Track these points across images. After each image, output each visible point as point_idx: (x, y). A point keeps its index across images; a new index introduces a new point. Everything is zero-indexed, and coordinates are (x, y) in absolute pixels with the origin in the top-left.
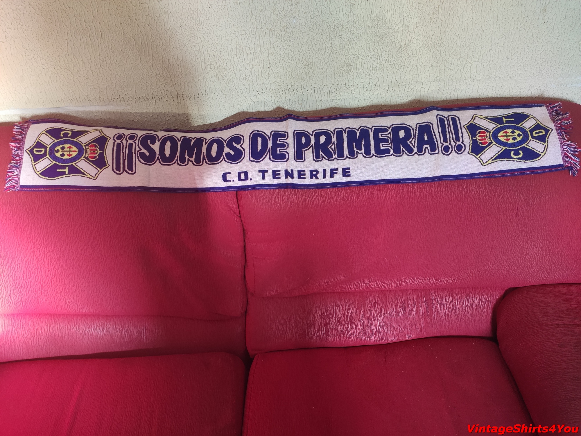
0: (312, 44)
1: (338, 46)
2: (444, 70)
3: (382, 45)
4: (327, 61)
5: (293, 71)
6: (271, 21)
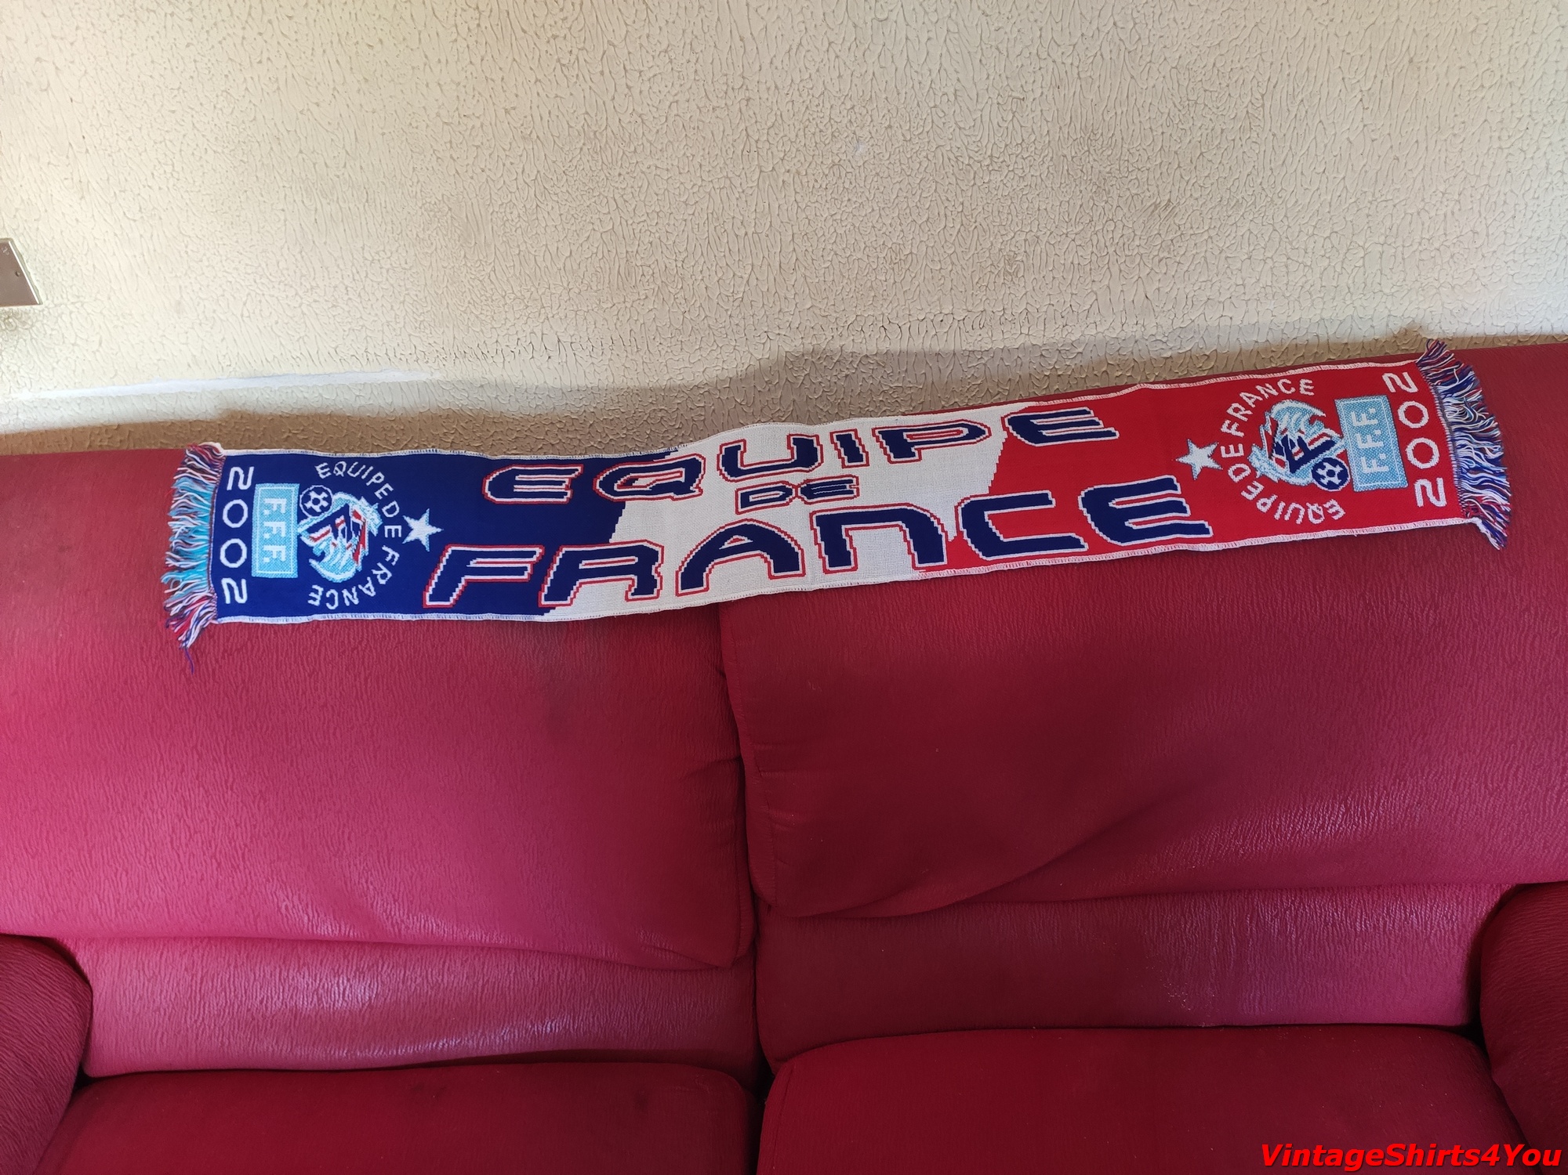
0: (908, 206)
1: (980, 209)
2: (1287, 267)
4: (953, 250)
5: (859, 277)
6: (798, 150)
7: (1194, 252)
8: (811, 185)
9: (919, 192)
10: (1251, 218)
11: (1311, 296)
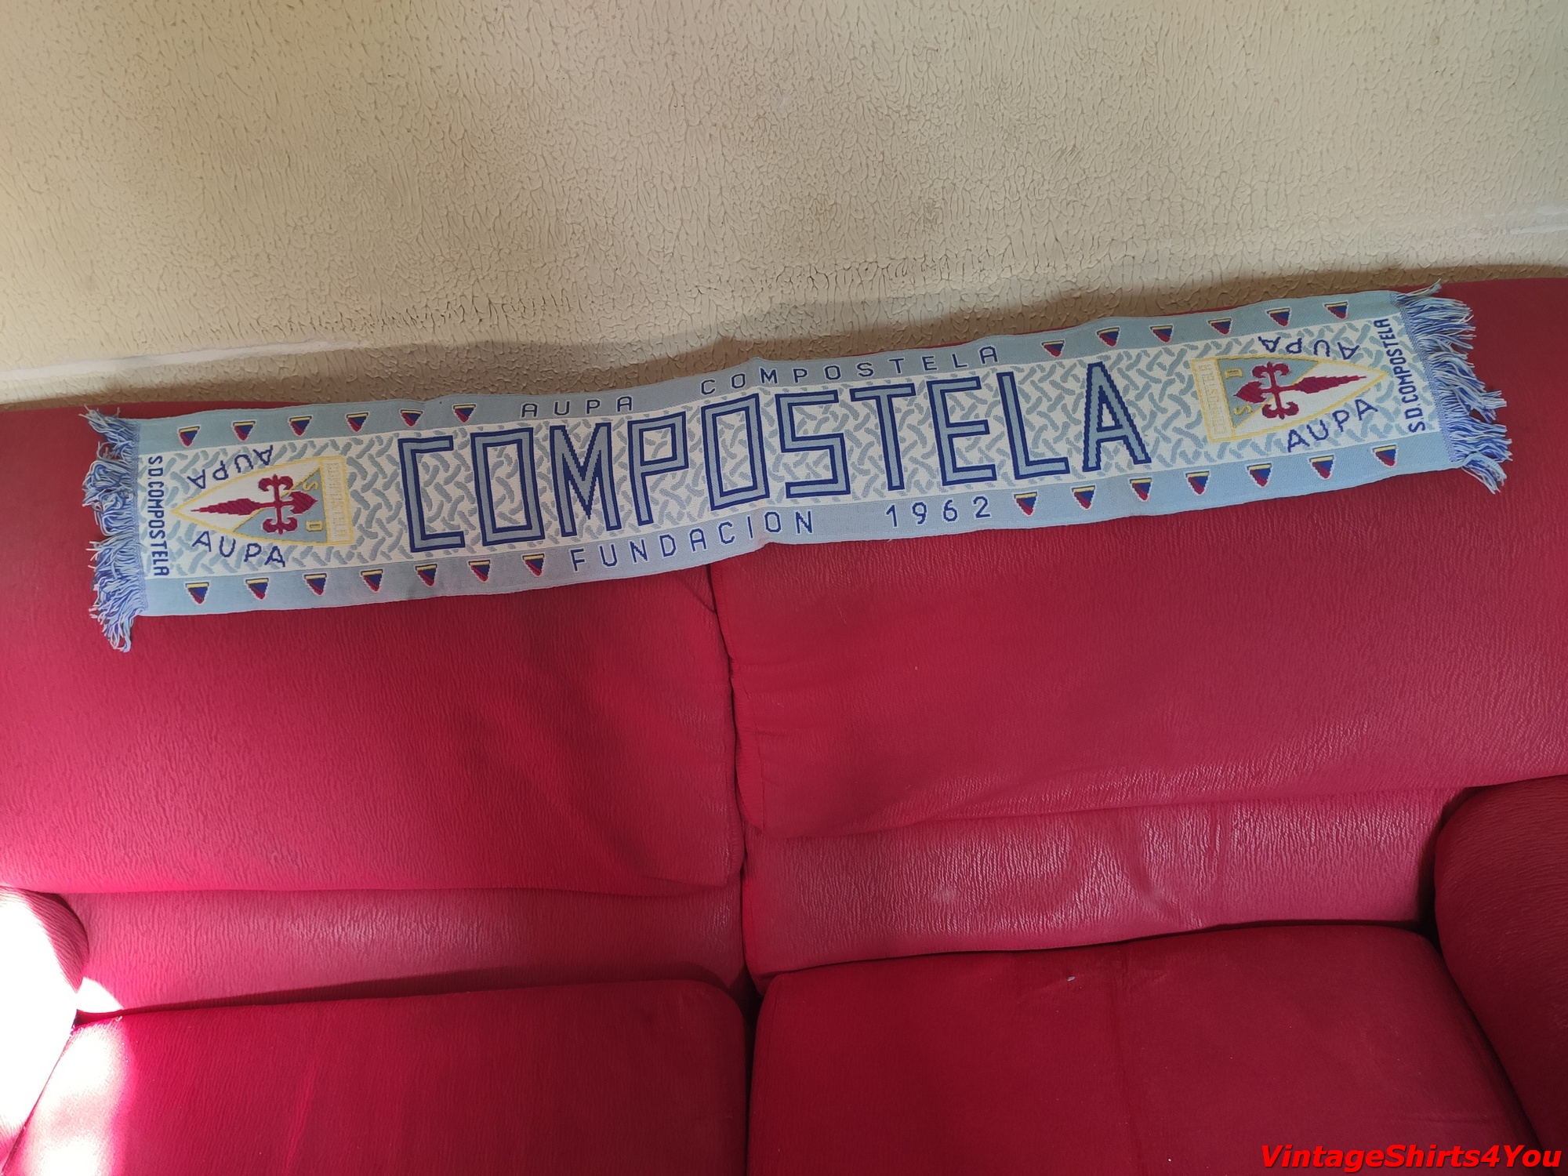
0: (831, 157)
1: (900, 158)
2: (1182, 207)
3: (1014, 150)
4: (875, 199)
5: (786, 228)
6: (724, 103)
7: (1098, 194)
8: (737, 139)
9: (842, 143)
10: (1148, 161)
11: (1205, 234)
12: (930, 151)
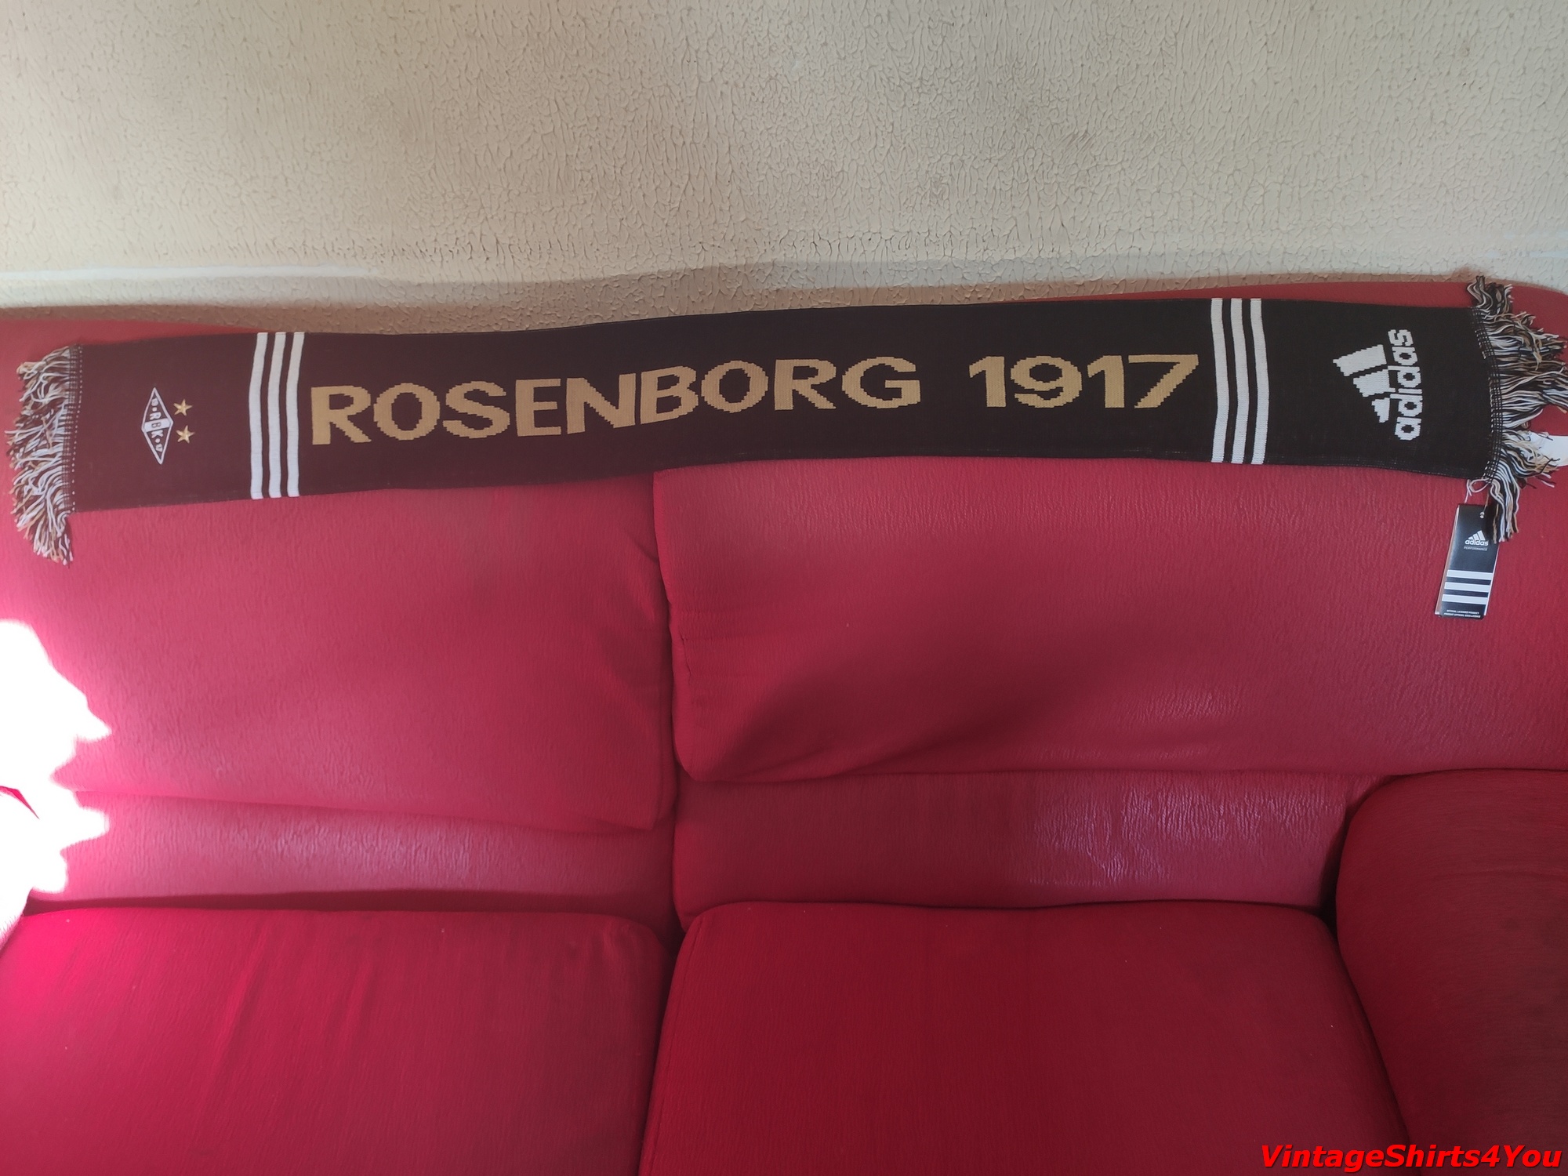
0: (840, 124)
1: (909, 131)
3: (1025, 132)
4: (882, 170)
5: (791, 192)
6: (736, 62)
7: (1108, 183)
8: (748, 99)
9: (852, 110)
10: (1161, 153)
11: (1214, 231)
12: (940, 126)
